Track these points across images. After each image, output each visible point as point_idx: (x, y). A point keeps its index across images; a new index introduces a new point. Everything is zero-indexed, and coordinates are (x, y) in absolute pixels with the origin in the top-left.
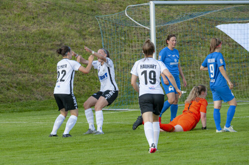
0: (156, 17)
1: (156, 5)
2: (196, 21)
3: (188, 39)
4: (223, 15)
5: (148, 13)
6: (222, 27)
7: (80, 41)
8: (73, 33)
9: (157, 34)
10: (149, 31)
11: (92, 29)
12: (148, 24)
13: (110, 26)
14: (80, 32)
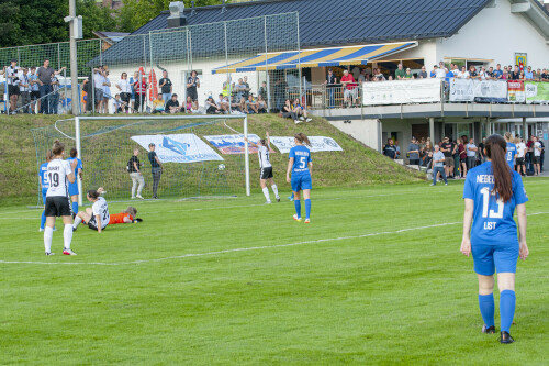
0: (81, 130)
1: (81, 120)
2: (114, 134)
3: (107, 148)
4: (136, 128)
5: (74, 126)
6: (134, 138)
7: (18, 150)
8: (12, 143)
9: (81, 145)
10: (75, 142)
11: (28, 140)
12: (74, 136)
13: (42, 137)
14: (18, 142)
